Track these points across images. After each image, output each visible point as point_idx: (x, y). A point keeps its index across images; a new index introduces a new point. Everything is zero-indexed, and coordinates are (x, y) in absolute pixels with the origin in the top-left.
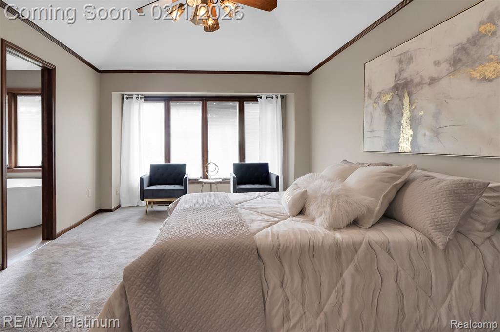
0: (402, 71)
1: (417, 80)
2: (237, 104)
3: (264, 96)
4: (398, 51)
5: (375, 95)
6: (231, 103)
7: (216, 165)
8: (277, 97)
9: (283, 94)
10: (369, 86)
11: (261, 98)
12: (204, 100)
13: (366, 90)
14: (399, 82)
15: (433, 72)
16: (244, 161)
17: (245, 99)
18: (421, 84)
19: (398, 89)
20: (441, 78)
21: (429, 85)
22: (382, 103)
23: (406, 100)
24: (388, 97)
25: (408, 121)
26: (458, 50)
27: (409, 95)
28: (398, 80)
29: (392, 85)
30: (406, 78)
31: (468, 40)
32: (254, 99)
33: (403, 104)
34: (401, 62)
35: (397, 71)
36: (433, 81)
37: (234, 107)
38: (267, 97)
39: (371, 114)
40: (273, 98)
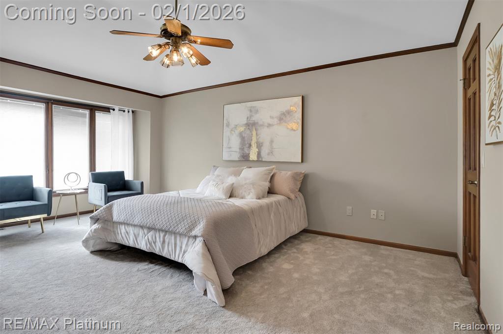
0: (251, 116)
1: (260, 123)
2: (87, 112)
3: (117, 108)
4: (249, 104)
5: (232, 126)
6: (81, 111)
7: (76, 174)
8: (129, 112)
9: (133, 109)
10: (227, 120)
11: (114, 110)
12: (49, 103)
13: (225, 122)
14: (250, 122)
15: (270, 121)
16: (95, 170)
17: (96, 108)
18: (262, 125)
19: (249, 126)
20: (274, 125)
21: (268, 127)
22: (237, 132)
23: (254, 133)
24: (242, 129)
25: (256, 144)
26: (281, 114)
27: (256, 130)
28: (249, 120)
29: (246, 122)
30: (254, 121)
31: (286, 111)
32: (107, 110)
33: (252, 134)
34: (251, 111)
35: (249, 116)
36: (269, 125)
37: (84, 115)
38: (119, 110)
39: (229, 137)
40: (124, 111)
